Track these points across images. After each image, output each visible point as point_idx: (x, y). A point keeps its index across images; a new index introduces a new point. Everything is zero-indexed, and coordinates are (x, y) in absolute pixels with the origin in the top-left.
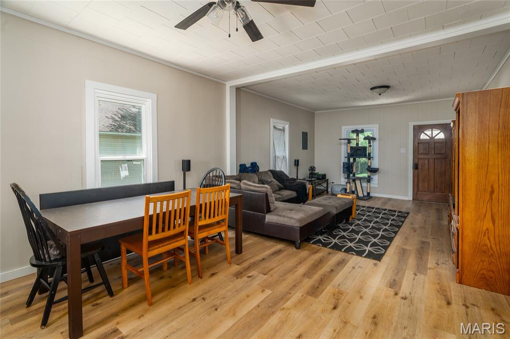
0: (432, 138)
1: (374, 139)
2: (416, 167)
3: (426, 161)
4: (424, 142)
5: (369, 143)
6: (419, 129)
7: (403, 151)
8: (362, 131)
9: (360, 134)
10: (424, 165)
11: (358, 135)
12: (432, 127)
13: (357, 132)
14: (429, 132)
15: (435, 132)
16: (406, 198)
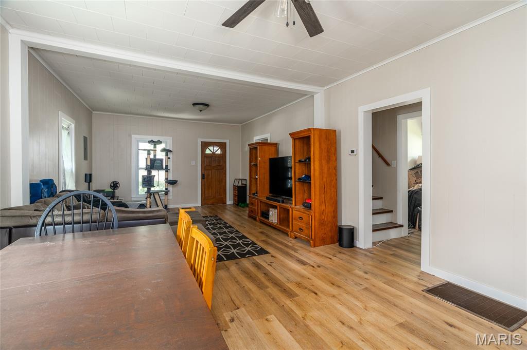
0: (214, 153)
1: (171, 151)
2: (203, 177)
3: (210, 172)
4: (208, 156)
5: (167, 155)
6: (205, 145)
7: (193, 163)
8: (159, 142)
9: (157, 146)
10: (209, 175)
11: (155, 147)
12: (214, 144)
13: (155, 143)
14: (211, 148)
15: (216, 148)
16: (196, 205)
